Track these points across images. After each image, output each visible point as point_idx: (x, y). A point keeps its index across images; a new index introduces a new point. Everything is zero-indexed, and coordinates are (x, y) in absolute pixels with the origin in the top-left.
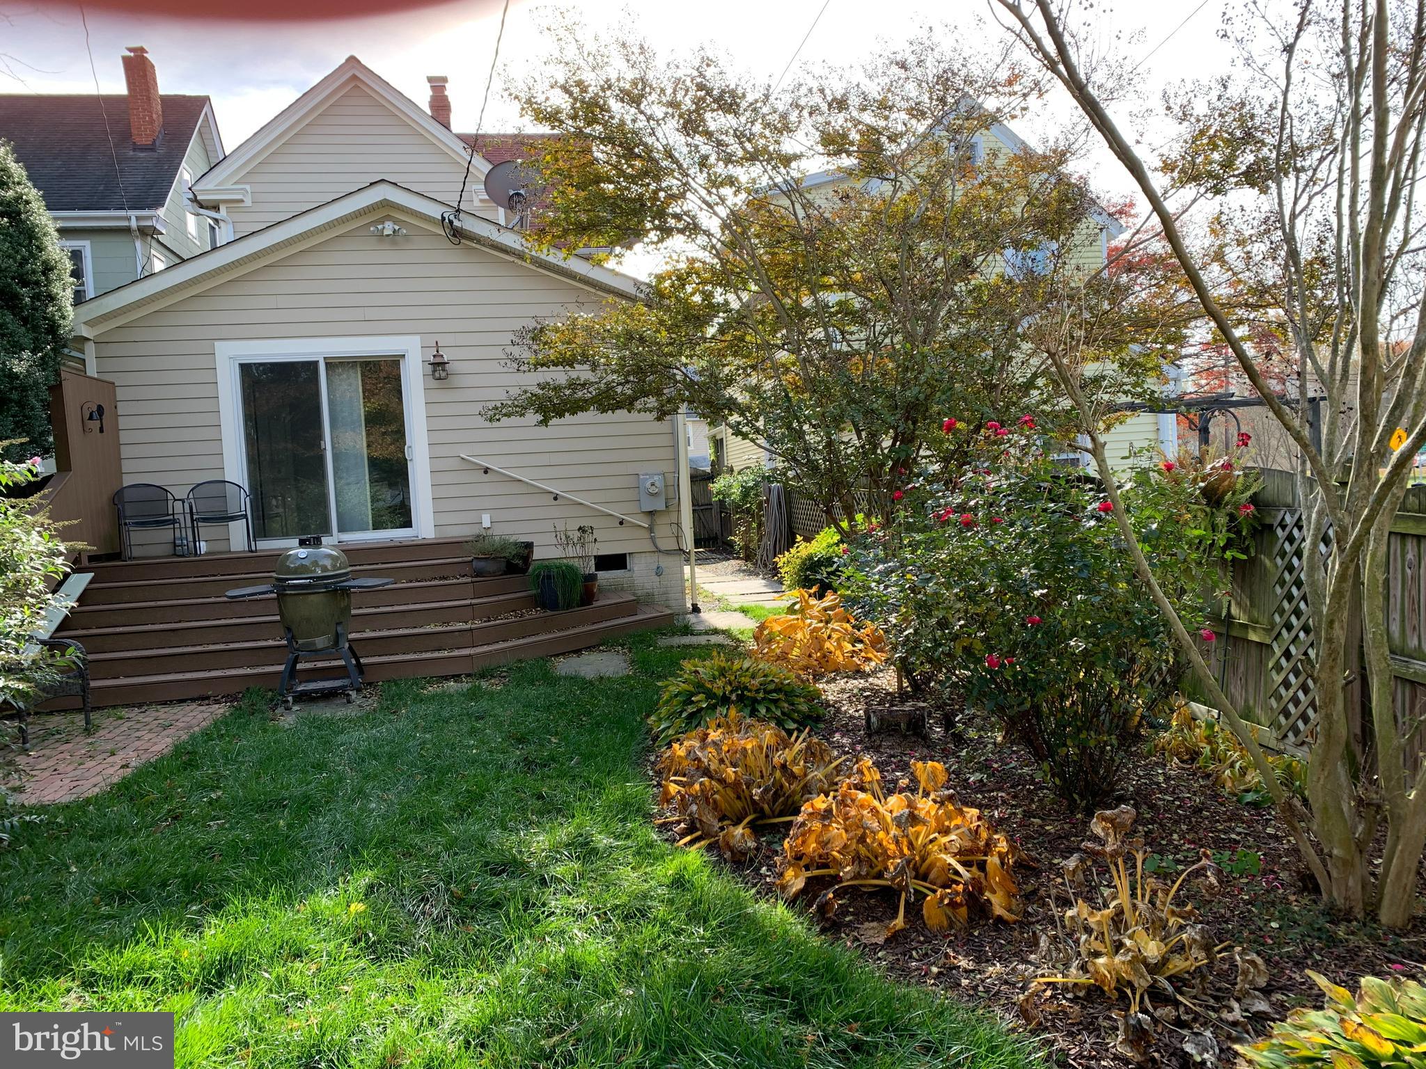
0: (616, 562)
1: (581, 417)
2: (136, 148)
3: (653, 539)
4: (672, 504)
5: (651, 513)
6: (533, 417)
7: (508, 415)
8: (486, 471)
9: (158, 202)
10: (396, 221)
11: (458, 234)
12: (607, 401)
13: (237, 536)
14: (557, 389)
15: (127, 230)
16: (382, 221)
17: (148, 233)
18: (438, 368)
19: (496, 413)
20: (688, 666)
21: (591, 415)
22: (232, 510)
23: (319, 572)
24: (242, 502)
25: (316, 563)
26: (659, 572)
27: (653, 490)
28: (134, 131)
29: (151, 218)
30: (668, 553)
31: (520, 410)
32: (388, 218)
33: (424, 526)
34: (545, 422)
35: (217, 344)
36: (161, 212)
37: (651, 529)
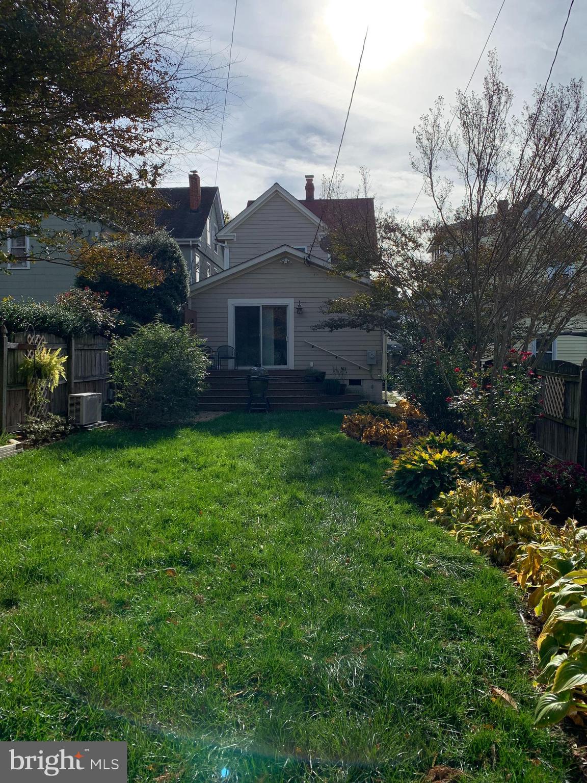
0: (357, 382)
1: (344, 329)
2: (192, 211)
3: (371, 376)
4: (379, 362)
5: (371, 365)
6: (327, 329)
7: (319, 329)
8: (313, 347)
9: (199, 234)
10: (288, 258)
11: (309, 263)
12: (352, 325)
13: (231, 364)
14: (335, 321)
15: (189, 246)
16: (284, 258)
17: (195, 247)
18: (299, 310)
19: (315, 328)
20: (360, 406)
21: (348, 329)
22: (230, 355)
23: (260, 375)
24: (232, 353)
25: (259, 372)
26: (372, 387)
27: (372, 356)
28: (191, 204)
29: (197, 241)
30: (376, 380)
31: (323, 327)
32: (286, 257)
33: (291, 364)
34: (331, 331)
35: (228, 300)
36: (200, 238)
37: (370, 371)
